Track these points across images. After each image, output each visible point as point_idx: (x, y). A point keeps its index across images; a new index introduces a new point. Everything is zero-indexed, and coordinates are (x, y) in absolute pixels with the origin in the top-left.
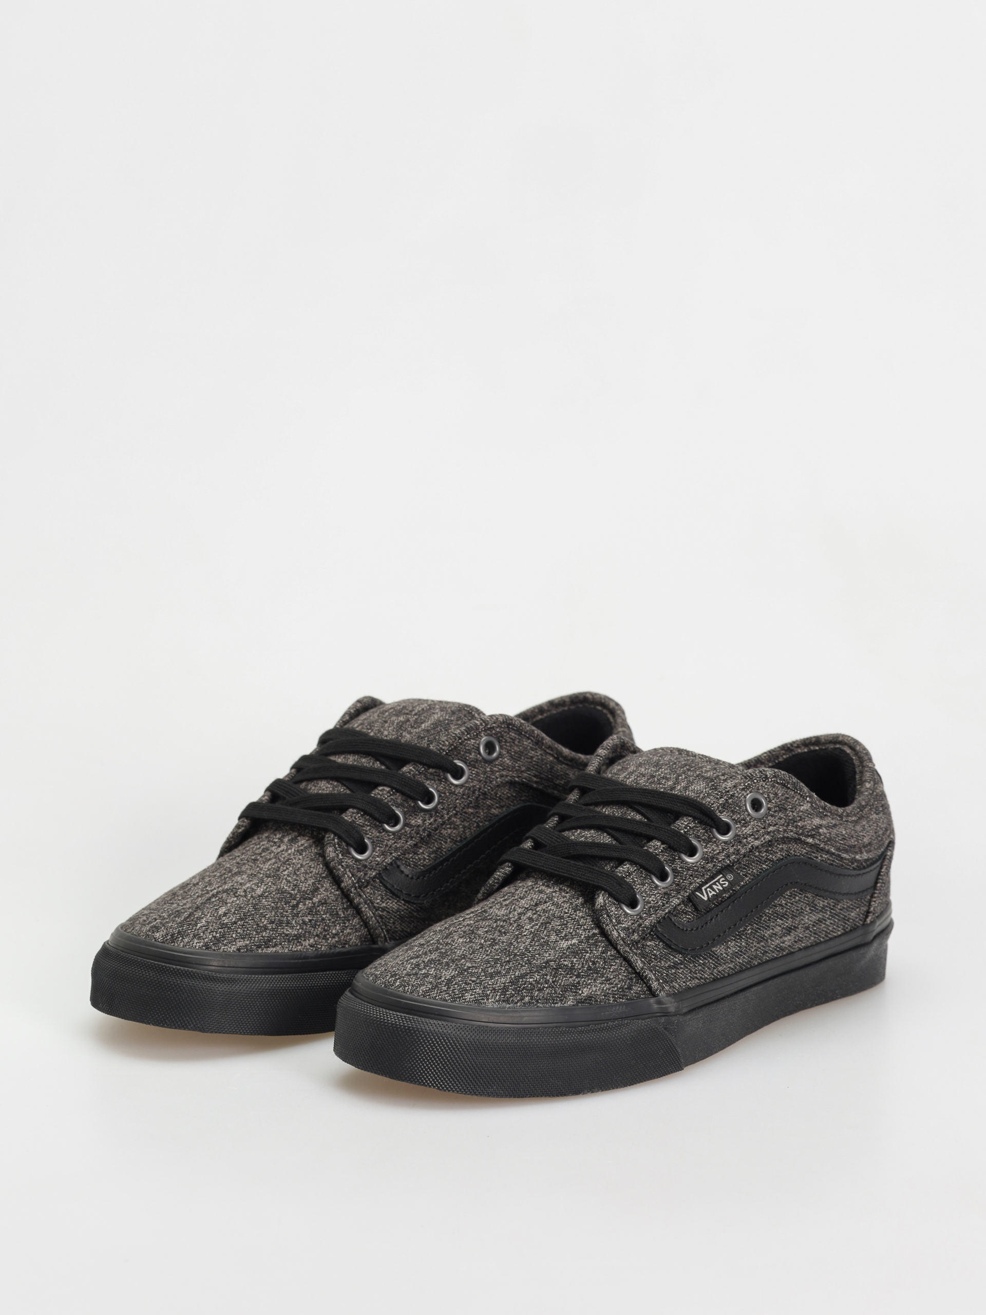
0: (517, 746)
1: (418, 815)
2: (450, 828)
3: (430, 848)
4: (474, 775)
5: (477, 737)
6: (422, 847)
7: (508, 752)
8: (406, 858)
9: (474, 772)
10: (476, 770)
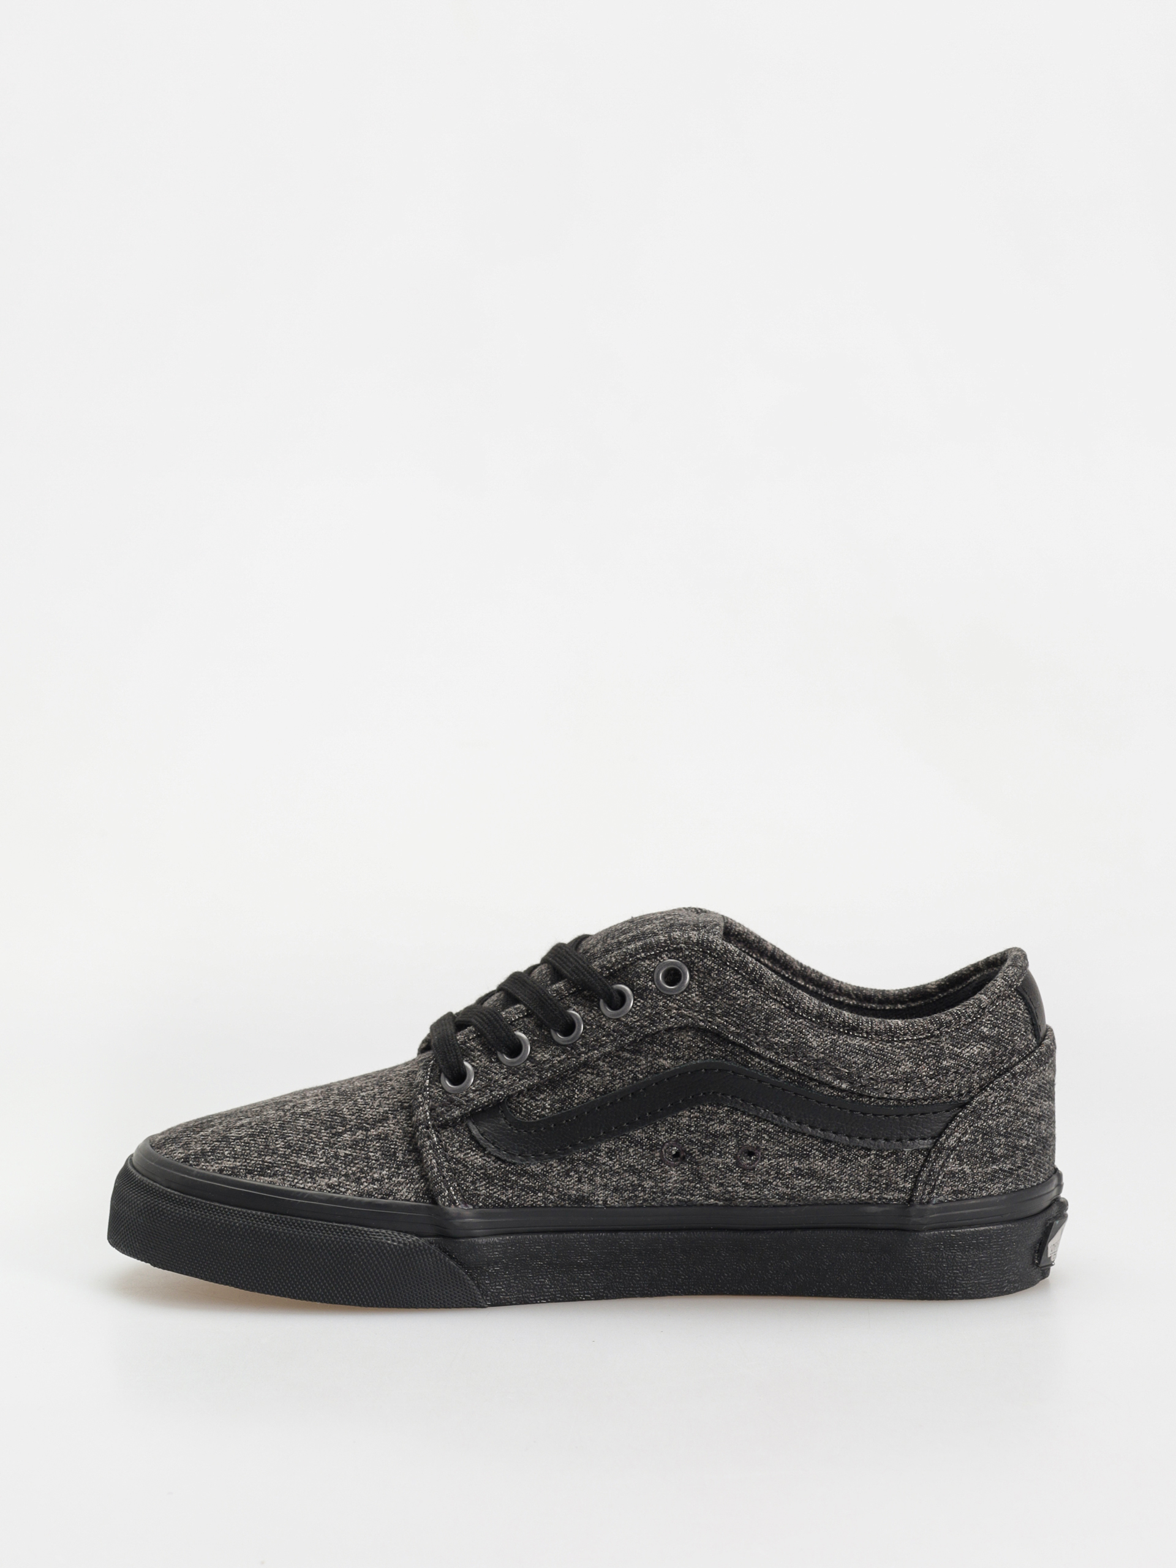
0: (714, 979)
1: (548, 1048)
2: (592, 1074)
3: (556, 1094)
4: (638, 1008)
5: (656, 958)
6: (545, 1091)
7: (699, 987)
8: (519, 1102)
9: (639, 1004)
10: (642, 1001)
